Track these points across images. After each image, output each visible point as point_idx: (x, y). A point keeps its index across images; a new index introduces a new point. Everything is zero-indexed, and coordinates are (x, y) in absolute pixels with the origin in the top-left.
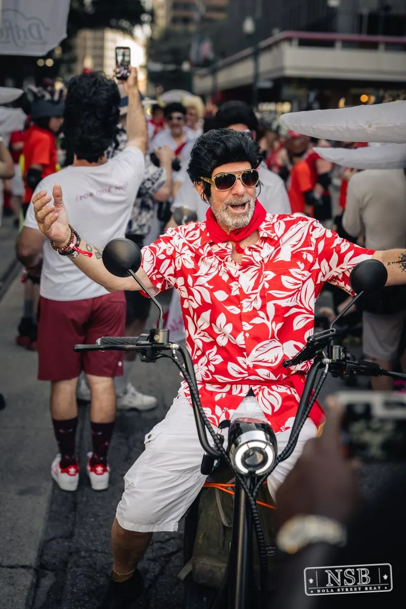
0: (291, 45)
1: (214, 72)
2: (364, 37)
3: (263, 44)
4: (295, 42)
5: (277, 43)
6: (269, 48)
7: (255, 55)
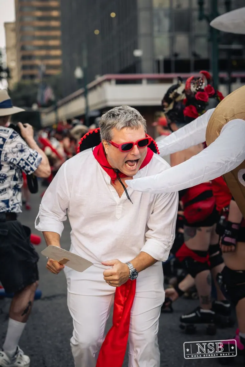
0: (110, 84)
1: (56, 109)
2: (162, 75)
3: (90, 85)
4: (113, 82)
5: (100, 84)
6: (94, 87)
7: (85, 94)
